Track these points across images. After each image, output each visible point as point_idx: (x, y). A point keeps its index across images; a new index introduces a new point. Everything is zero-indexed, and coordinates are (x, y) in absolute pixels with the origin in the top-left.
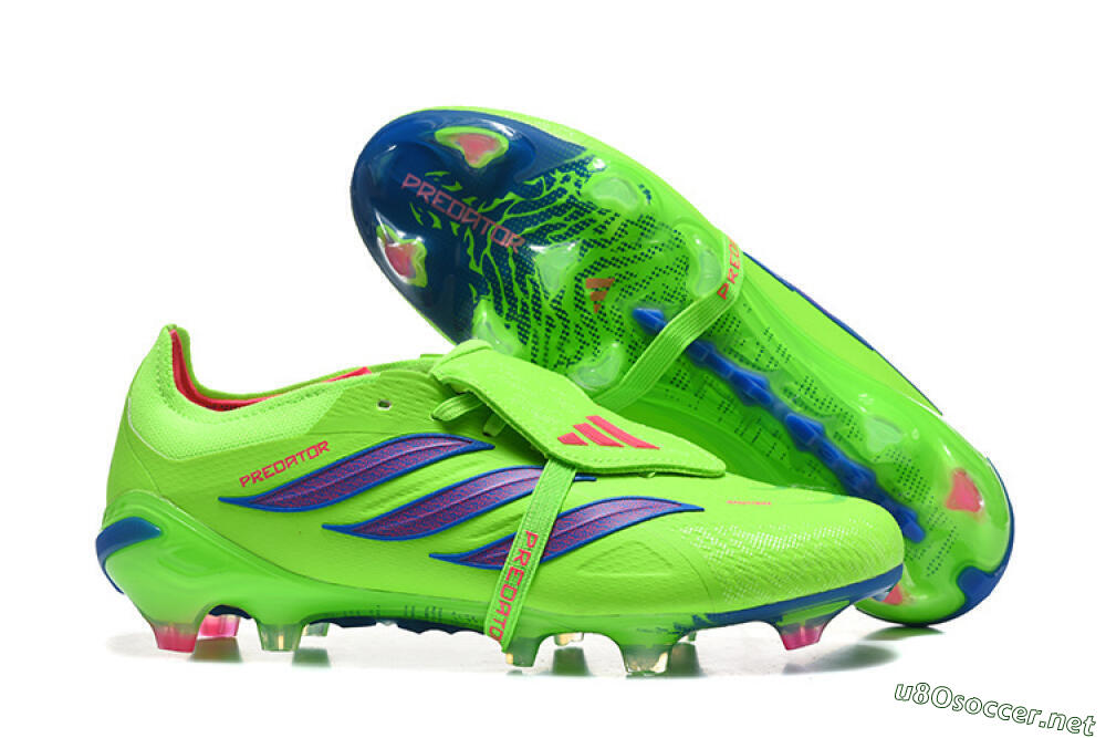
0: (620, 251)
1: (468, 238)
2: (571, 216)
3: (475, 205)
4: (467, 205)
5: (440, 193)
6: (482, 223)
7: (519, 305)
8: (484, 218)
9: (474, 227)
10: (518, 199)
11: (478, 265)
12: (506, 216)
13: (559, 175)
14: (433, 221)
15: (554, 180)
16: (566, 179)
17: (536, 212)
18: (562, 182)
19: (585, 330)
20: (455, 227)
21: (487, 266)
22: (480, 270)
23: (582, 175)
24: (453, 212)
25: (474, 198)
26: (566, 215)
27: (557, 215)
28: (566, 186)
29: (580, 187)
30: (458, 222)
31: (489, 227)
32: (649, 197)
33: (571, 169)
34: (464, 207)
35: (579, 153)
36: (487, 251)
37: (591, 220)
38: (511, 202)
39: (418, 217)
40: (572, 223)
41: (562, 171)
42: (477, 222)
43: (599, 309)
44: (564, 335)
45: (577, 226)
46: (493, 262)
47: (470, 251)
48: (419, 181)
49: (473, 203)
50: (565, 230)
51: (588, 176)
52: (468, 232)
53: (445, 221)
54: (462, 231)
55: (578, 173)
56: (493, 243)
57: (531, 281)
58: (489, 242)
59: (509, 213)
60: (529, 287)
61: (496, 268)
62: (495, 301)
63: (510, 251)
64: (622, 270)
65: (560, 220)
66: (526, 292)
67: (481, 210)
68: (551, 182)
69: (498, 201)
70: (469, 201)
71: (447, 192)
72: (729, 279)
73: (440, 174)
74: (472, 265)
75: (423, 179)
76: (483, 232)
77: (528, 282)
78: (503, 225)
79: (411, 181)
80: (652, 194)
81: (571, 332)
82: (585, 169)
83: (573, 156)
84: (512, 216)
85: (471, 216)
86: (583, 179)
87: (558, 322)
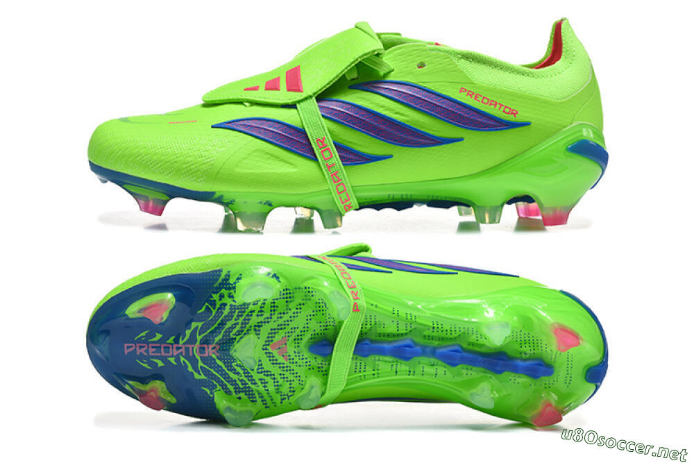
0: (279, 319)
1: (184, 362)
2: (238, 316)
3: (176, 341)
4: (172, 344)
5: (150, 345)
6: (187, 349)
7: (238, 382)
8: (187, 346)
9: (184, 354)
10: (200, 324)
11: (199, 374)
12: (199, 338)
13: (216, 297)
14: (157, 364)
15: (215, 301)
16: (222, 296)
17: (216, 325)
18: (220, 300)
19: (287, 374)
20: (172, 360)
21: (206, 372)
22: (203, 377)
23: (230, 289)
24: (165, 352)
25: (173, 337)
26: (235, 317)
27: (229, 320)
28: (224, 301)
29: (233, 297)
30: (172, 356)
31: (193, 348)
32: (278, 278)
33: (221, 289)
34: (171, 346)
35: (220, 276)
36: (200, 364)
37: (252, 312)
38: (197, 327)
39: (146, 366)
40: (241, 319)
41: (216, 293)
42: (183, 350)
43: (287, 358)
44: (276, 384)
45: (245, 319)
46: (208, 368)
47: (190, 369)
48: (133, 345)
49: (174, 340)
50: (240, 325)
51: (234, 288)
52: (182, 359)
53: (164, 359)
54: (178, 360)
55: (226, 289)
56: (201, 357)
57: (237, 365)
58: (198, 358)
59: (200, 335)
60: (238, 369)
61: (212, 370)
62: (223, 389)
63: (214, 356)
64: (288, 329)
65: (233, 322)
66: (238, 373)
67: (181, 342)
68: (213, 303)
69: (188, 332)
70: (171, 340)
71: (154, 342)
72: (355, 299)
73: (144, 334)
74: (197, 376)
75: (135, 342)
76: (191, 355)
77: (236, 368)
78: (201, 344)
79: (128, 347)
80: (278, 275)
81: (279, 379)
82: (229, 284)
83: (218, 280)
84: (203, 335)
85: (178, 348)
86: (232, 291)
87: (267, 379)
